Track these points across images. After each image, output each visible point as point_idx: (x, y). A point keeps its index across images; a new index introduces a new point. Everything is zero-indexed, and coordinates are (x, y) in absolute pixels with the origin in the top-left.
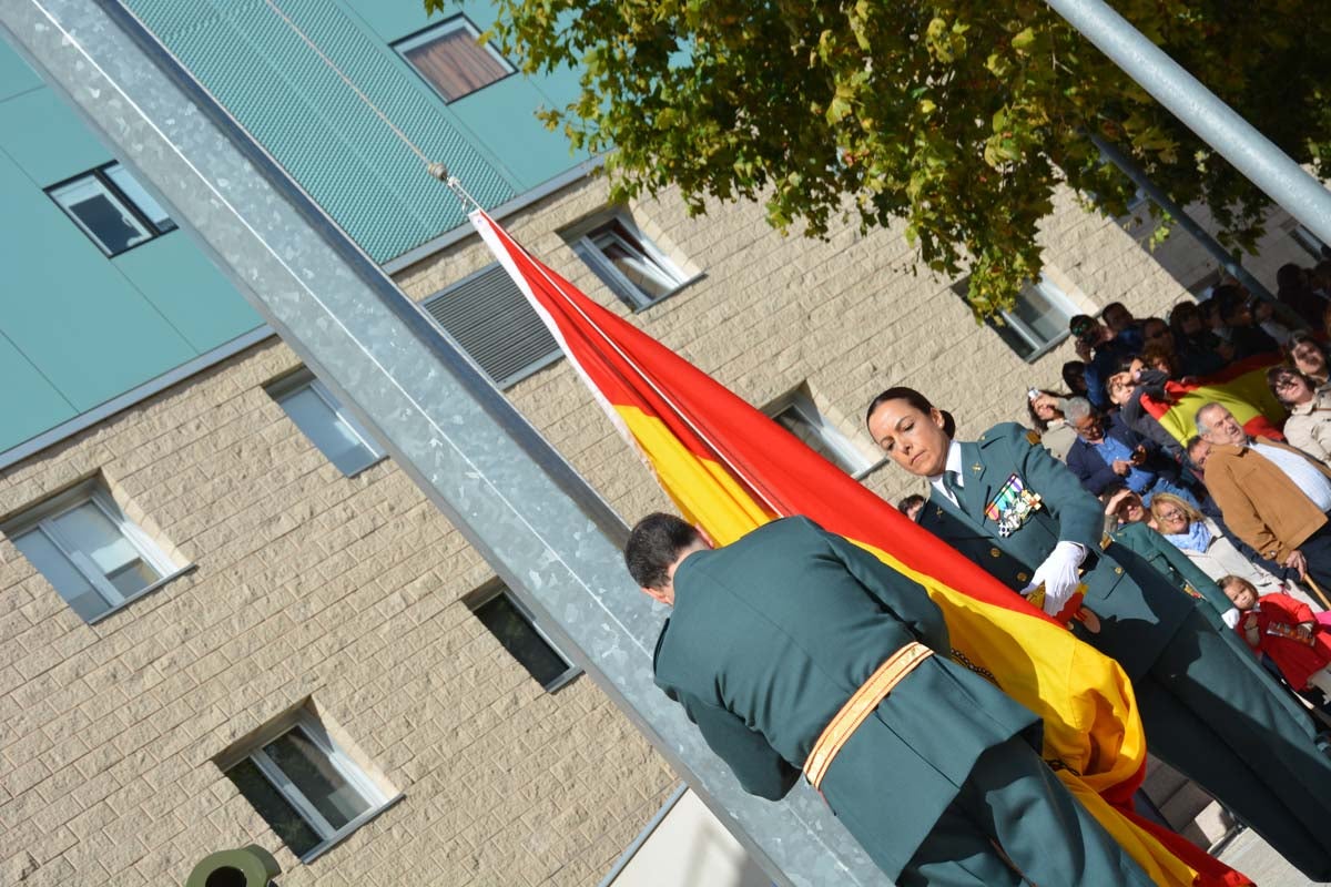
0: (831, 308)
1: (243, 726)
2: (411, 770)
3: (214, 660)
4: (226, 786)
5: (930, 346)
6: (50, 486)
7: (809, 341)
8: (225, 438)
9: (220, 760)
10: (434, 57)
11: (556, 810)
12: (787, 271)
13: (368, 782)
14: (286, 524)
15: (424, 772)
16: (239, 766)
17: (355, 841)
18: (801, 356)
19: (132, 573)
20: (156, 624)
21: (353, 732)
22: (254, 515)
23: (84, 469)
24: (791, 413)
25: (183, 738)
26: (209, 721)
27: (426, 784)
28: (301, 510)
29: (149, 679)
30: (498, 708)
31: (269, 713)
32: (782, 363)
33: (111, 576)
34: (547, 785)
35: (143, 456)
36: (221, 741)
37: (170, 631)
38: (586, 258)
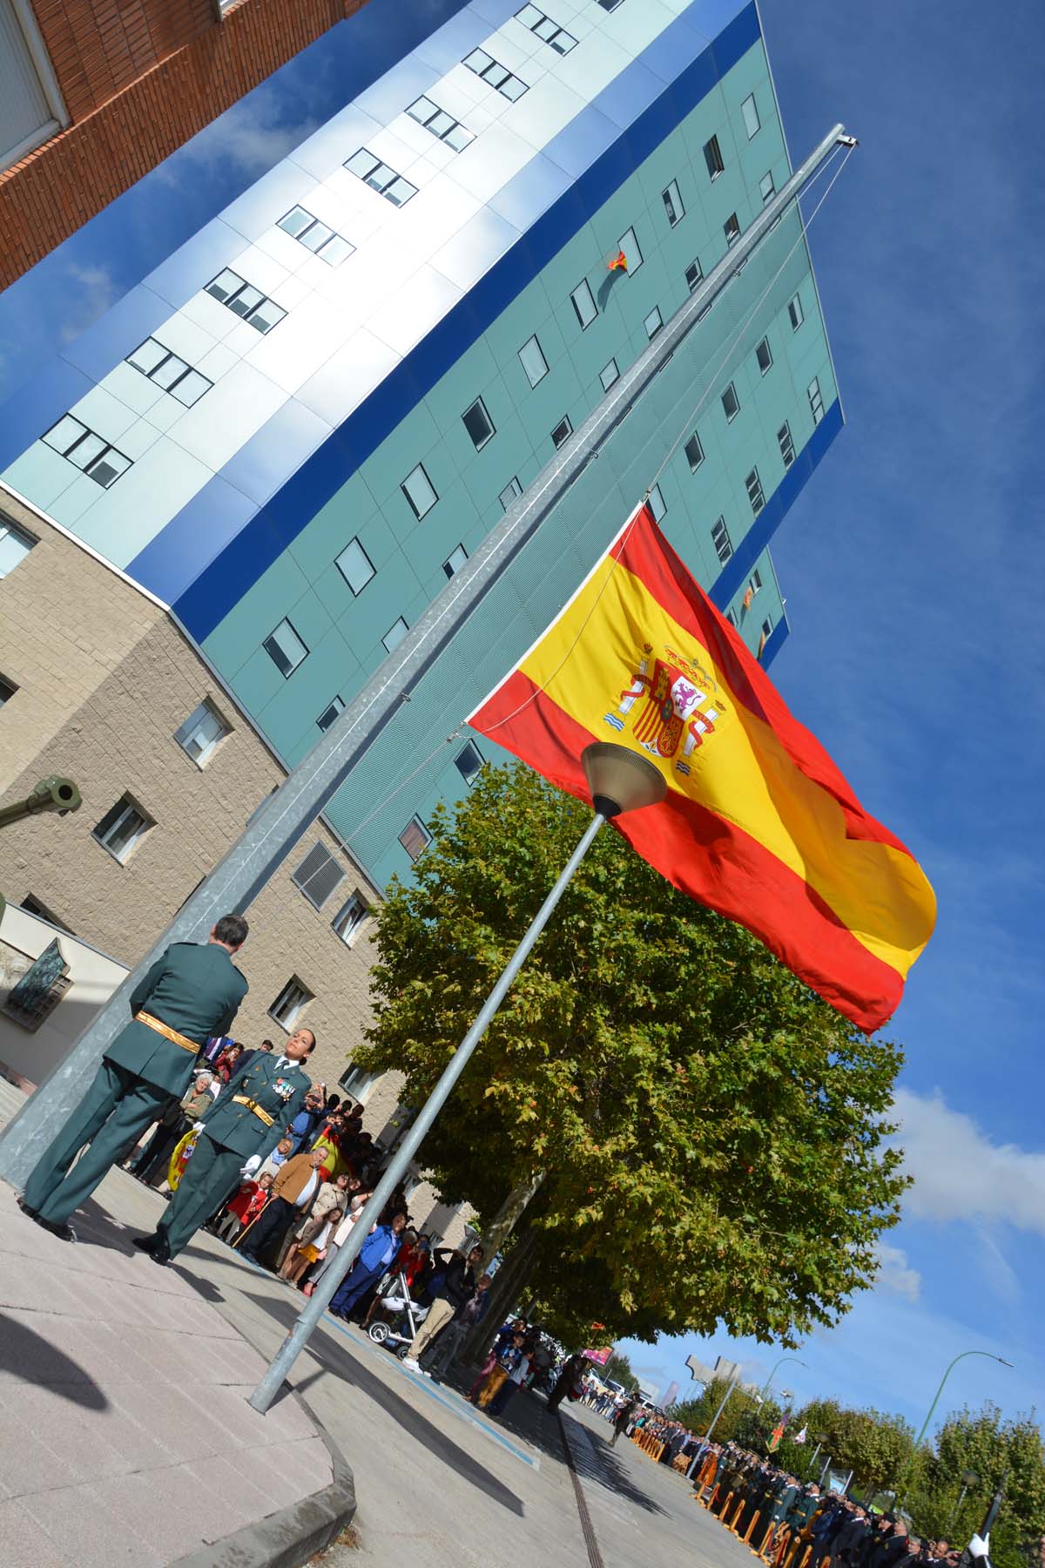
0: (346, 1001)
1: (142, 800)
2: (134, 868)
3: (166, 784)
4: (117, 798)
5: (338, 1044)
6: (225, 713)
7: (332, 995)
8: (254, 774)
9: (128, 794)
10: (415, 831)
11: (127, 928)
12: (357, 981)
13: (126, 853)
14: (224, 803)
15: (134, 873)
16: (127, 801)
17: (102, 851)
18: (326, 993)
19: (196, 748)
20: (178, 761)
21: (146, 843)
22: (225, 790)
23: (234, 724)
24: (302, 993)
25: (135, 779)
26: (142, 787)
27: (130, 875)
28: (230, 808)
29: (156, 762)
30: (164, 898)
31: (148, 809)
32: (321, 986)
33: (194, 741)
34: (136, 923)
35: (241, 745)
36: (135, 793)
37: (175, 766)
38: (349, 901)
